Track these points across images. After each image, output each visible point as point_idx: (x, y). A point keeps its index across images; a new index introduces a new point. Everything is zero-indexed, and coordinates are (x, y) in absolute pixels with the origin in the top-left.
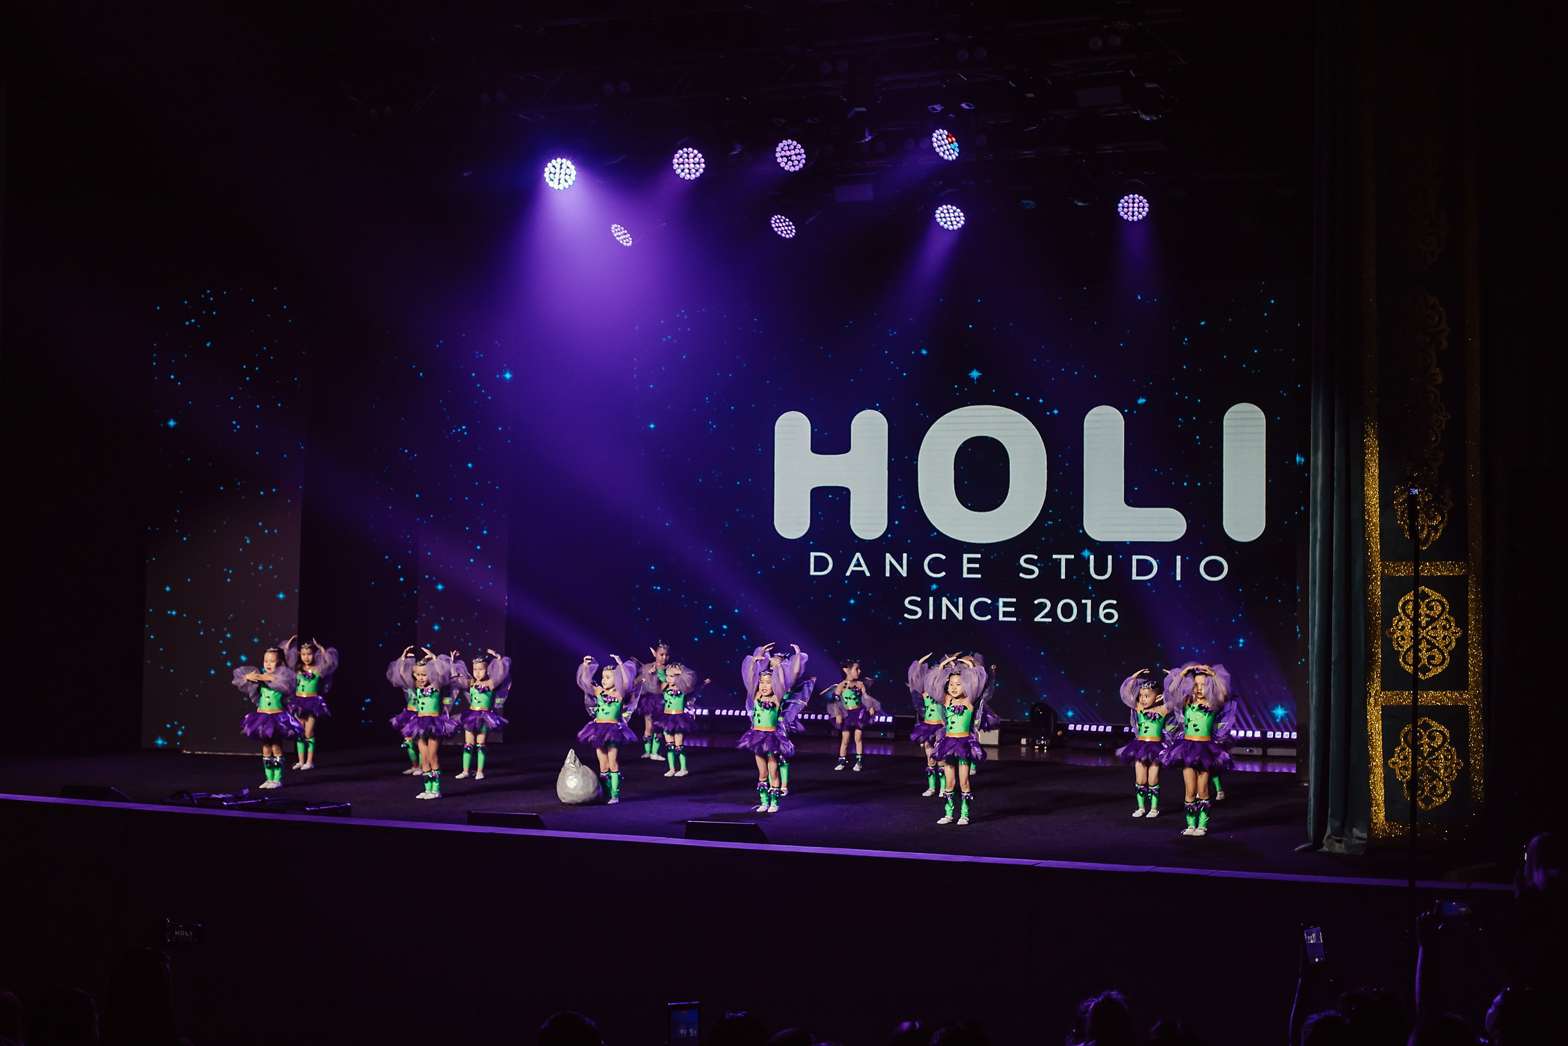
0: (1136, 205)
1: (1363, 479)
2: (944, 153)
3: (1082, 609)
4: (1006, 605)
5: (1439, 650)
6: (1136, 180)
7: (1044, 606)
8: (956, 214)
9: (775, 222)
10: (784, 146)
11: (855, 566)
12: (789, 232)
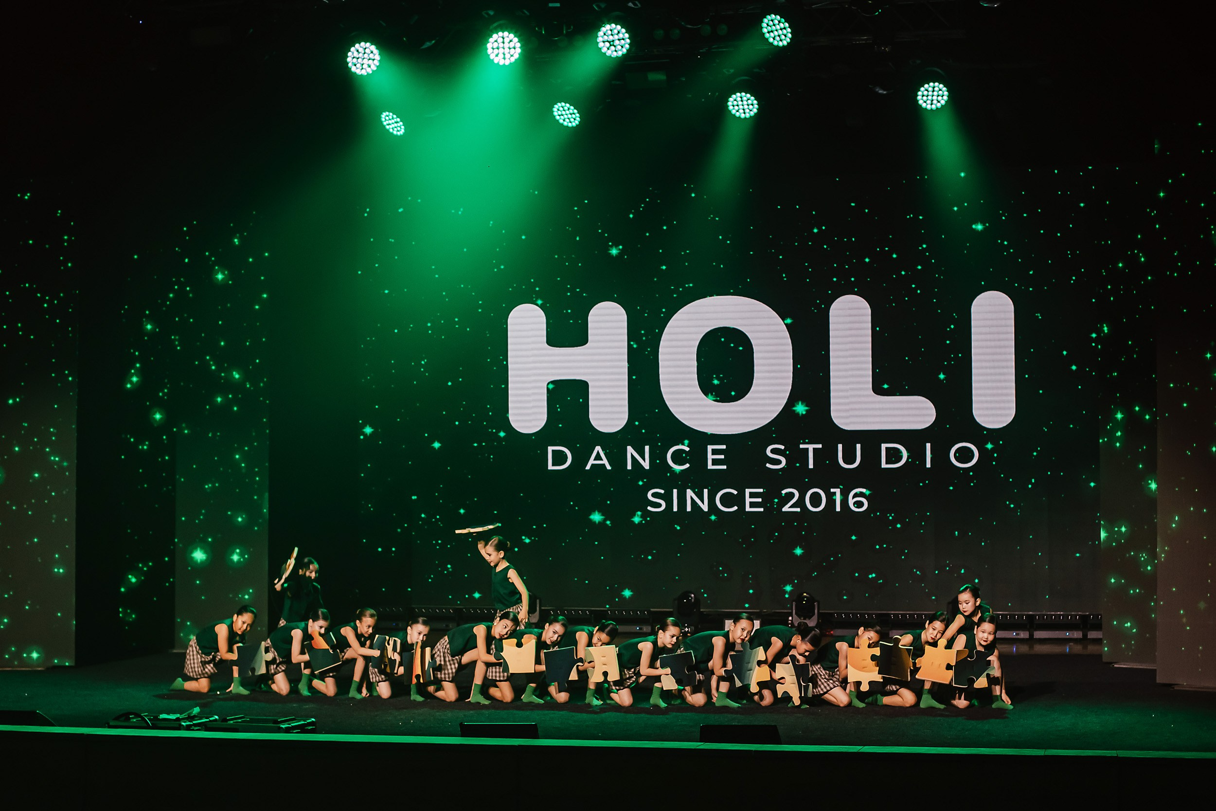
0: (935, 93)
3: (830, 497)
4: (752, 495)
7: (792, 495)
8: (750, 102)
9: (558, 110)
10: (607, 31)
11: (594, 460)
12: (572, 120)
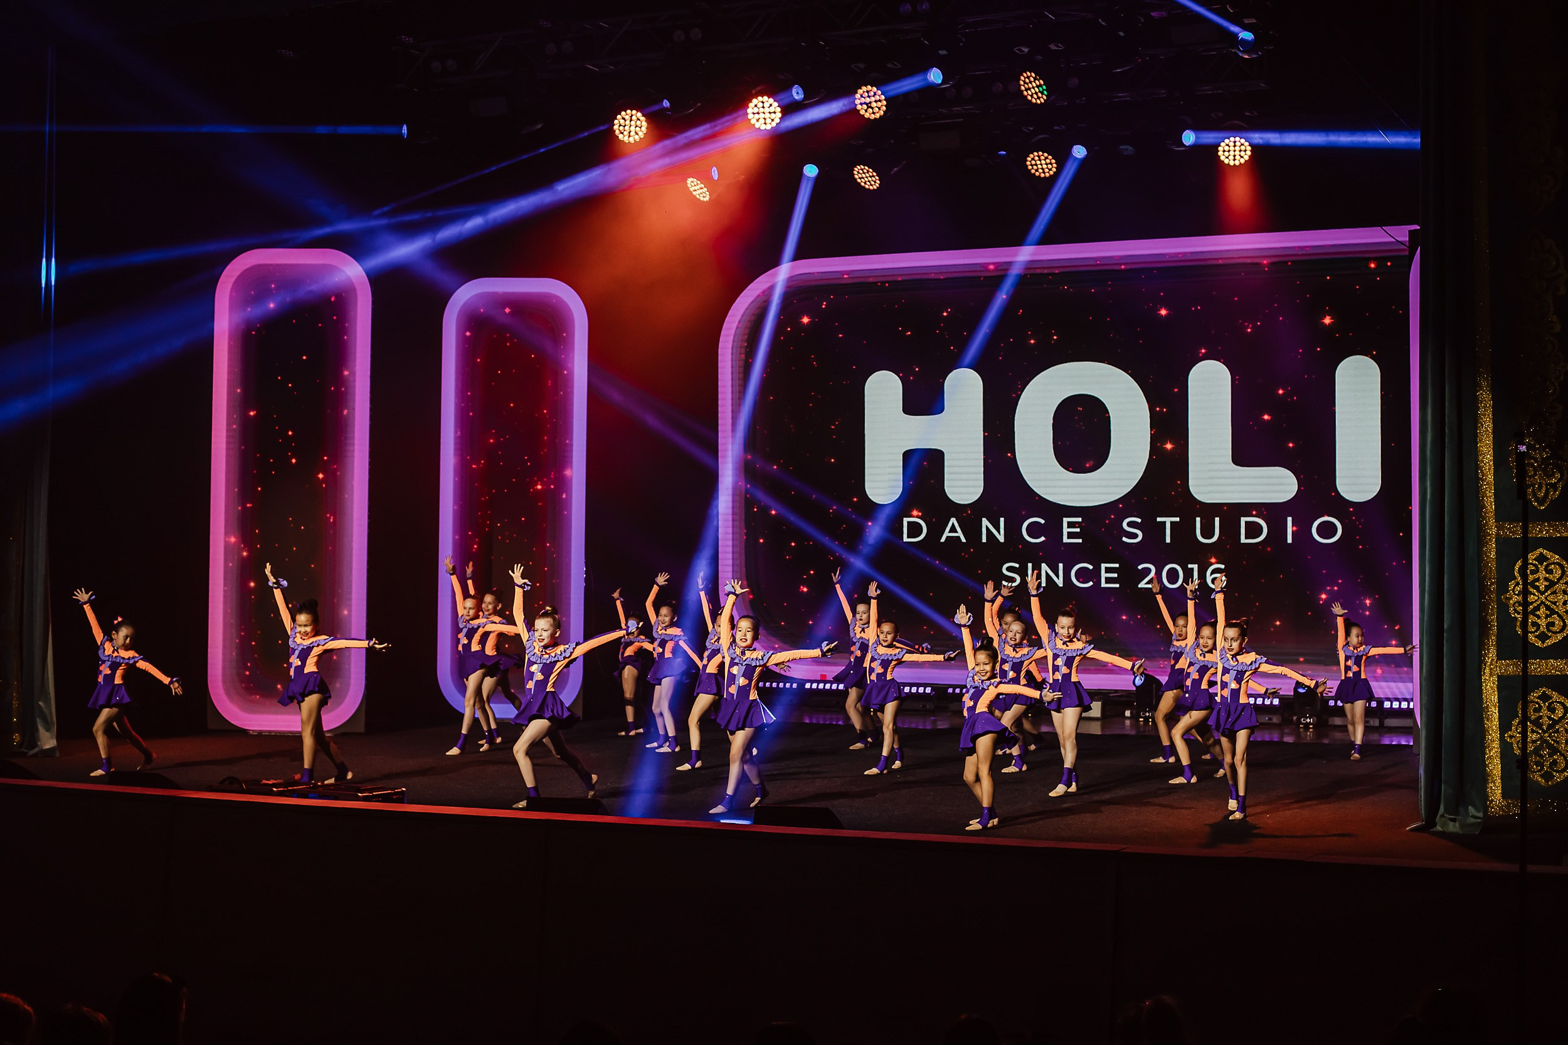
0: (1237, 148)
1: (1476, 436)
2: (1032, 96)
4: (1108, 570)
5: (1559, 616)
6: (1237, 122)
7: (1149, 570)
8: (1048, 161)
9: (858, 172)
10: (864, 92)
11: (949, 532)
12: (873, 183)
